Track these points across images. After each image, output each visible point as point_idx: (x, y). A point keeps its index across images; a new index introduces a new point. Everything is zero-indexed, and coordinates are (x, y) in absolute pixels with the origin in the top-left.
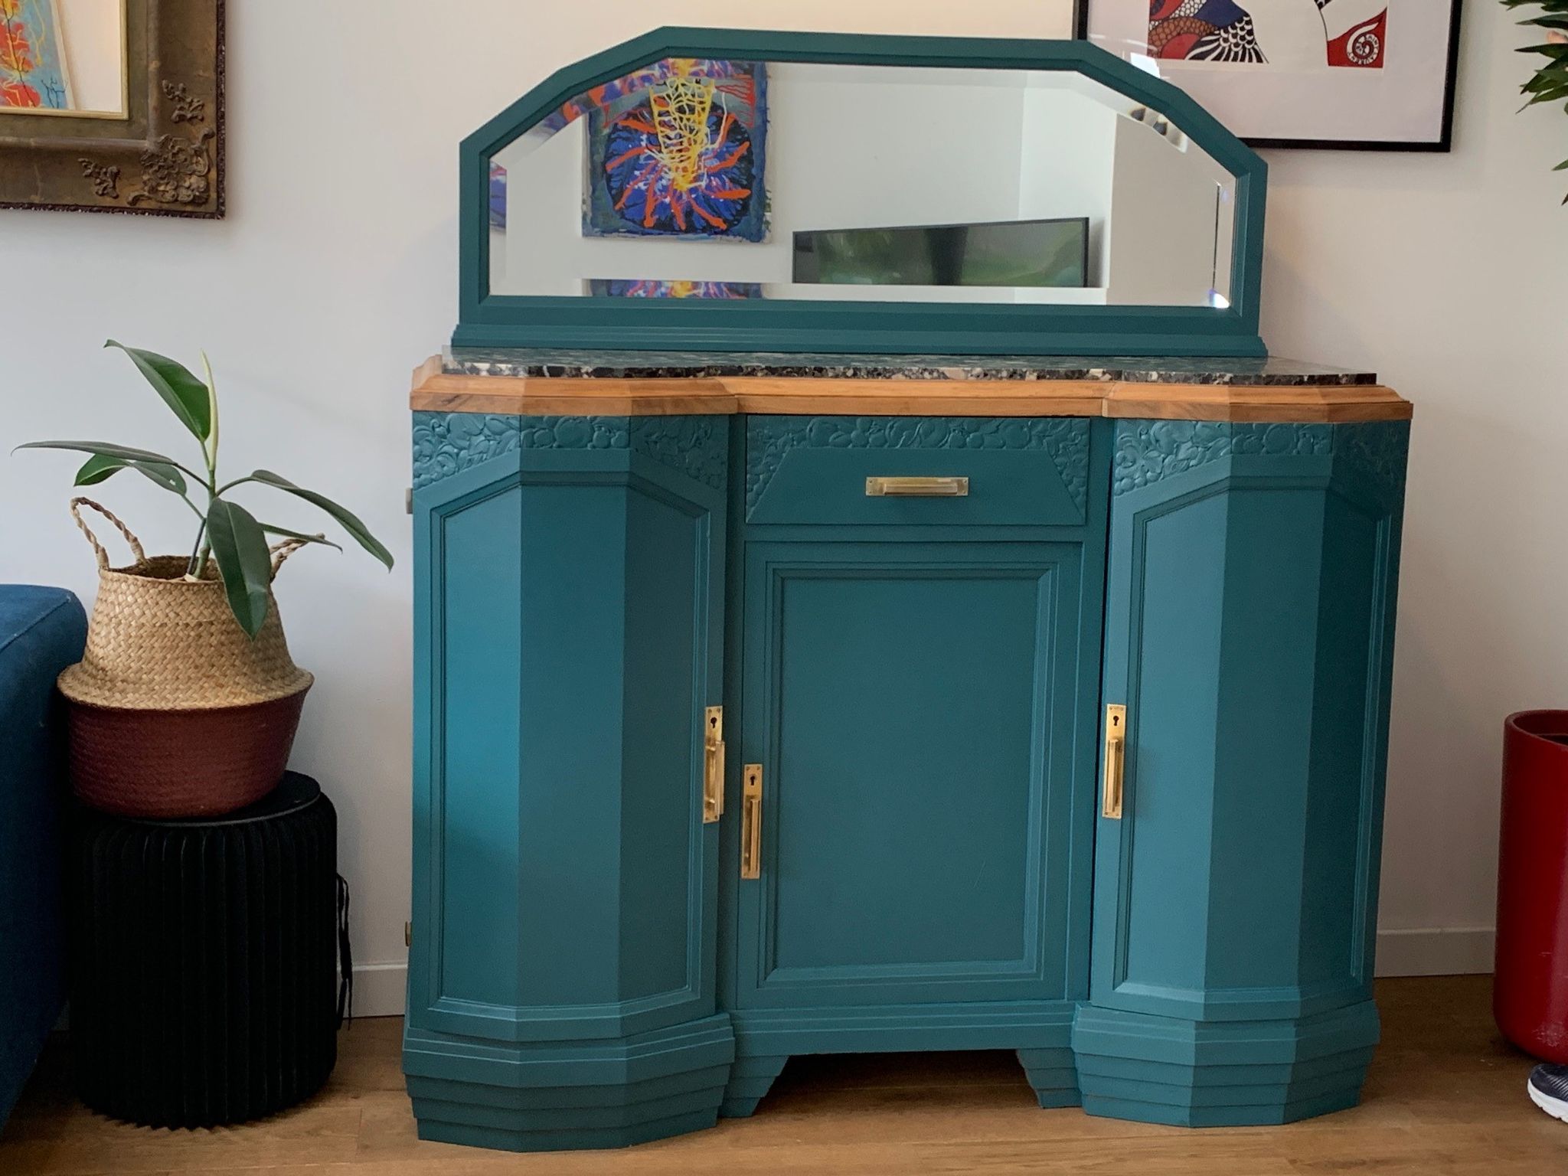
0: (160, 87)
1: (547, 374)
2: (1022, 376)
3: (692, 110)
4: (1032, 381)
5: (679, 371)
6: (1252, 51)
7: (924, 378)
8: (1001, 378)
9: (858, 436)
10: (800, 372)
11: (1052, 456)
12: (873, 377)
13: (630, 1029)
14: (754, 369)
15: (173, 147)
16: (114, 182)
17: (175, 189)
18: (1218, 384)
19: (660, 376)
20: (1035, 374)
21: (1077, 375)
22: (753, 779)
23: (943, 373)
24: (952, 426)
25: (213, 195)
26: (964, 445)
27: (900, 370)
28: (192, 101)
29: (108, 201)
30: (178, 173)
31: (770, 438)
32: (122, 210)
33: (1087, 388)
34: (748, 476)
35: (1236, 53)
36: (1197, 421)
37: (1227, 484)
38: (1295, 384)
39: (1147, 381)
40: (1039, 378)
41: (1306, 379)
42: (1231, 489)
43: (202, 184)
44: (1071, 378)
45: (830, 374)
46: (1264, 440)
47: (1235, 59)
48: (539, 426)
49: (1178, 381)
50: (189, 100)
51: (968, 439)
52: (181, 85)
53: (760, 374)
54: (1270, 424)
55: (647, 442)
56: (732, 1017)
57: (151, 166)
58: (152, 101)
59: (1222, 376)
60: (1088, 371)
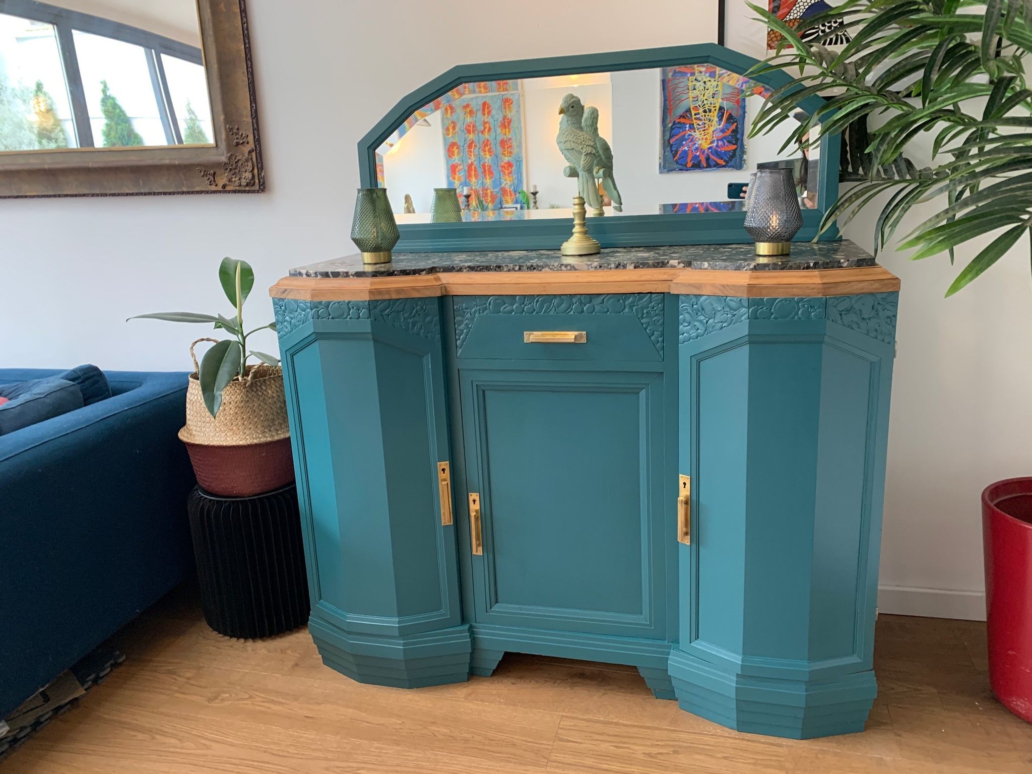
0: (225, 127)
1: (331, 276)
2: (625, 267)
3: (710, 111)
4: (630, 270)
5: (408, 271)
6: (843, 36)
7: (561, 270)
8: (611, 269)
9: (516, 307)
10: (488, 268)
11: (639, 318)
12: (531, 270)
13: (404, 632)
14: (461, 268)
15: (235, 158)
16: (214, 178)
17: (240, 179)
18: (746, 270)
19: (396, 275)
20: (633, 265)
21: (661, 265)
22: (474, 501)
23: (574, 267)
24: (574, 300)
25: (257, 181)
26: (582, 311)
27: (547, 266)
28: (242, 134)
29: (213, 188)
30: (239, 171)
31: (467, 309)
32: (220, 192)
33: (665, 273)
34: (457, 331)
35: (831, 40)
36: (727, 297)
37: (746, 339)
38: (803, 269)
39: (701, 269)
40: (635, 267)
41: (812, 265)
42: (750, 343)
43: (250, 176)
44: (657, 267)
45: (505, 269)
46: (772, 310)
47: (830, 43)
48: (320, 307)
49: (720, 268)
50: (240, 134)
51: (585, 308)
52: (236, 127)
53: (465, 270)
54: (776, 299)
55: (382, 315)
56: (471, 627)
57: (226, 169)
58: (223, 136)
59: (748, 265)
60: (668, 262)
